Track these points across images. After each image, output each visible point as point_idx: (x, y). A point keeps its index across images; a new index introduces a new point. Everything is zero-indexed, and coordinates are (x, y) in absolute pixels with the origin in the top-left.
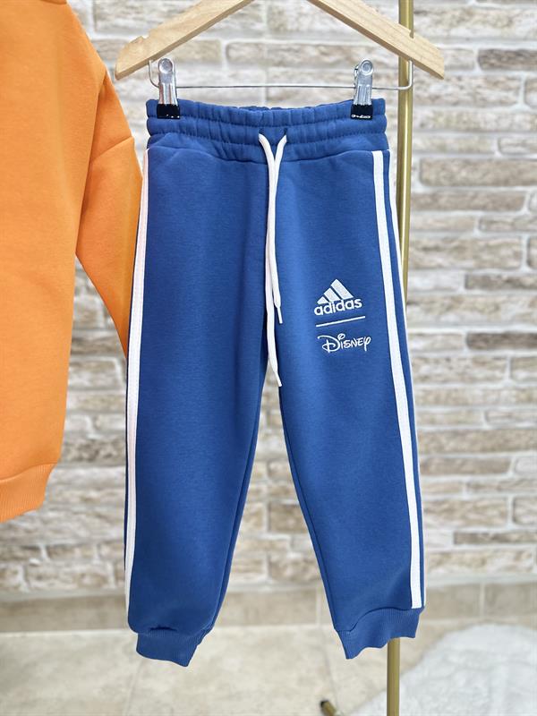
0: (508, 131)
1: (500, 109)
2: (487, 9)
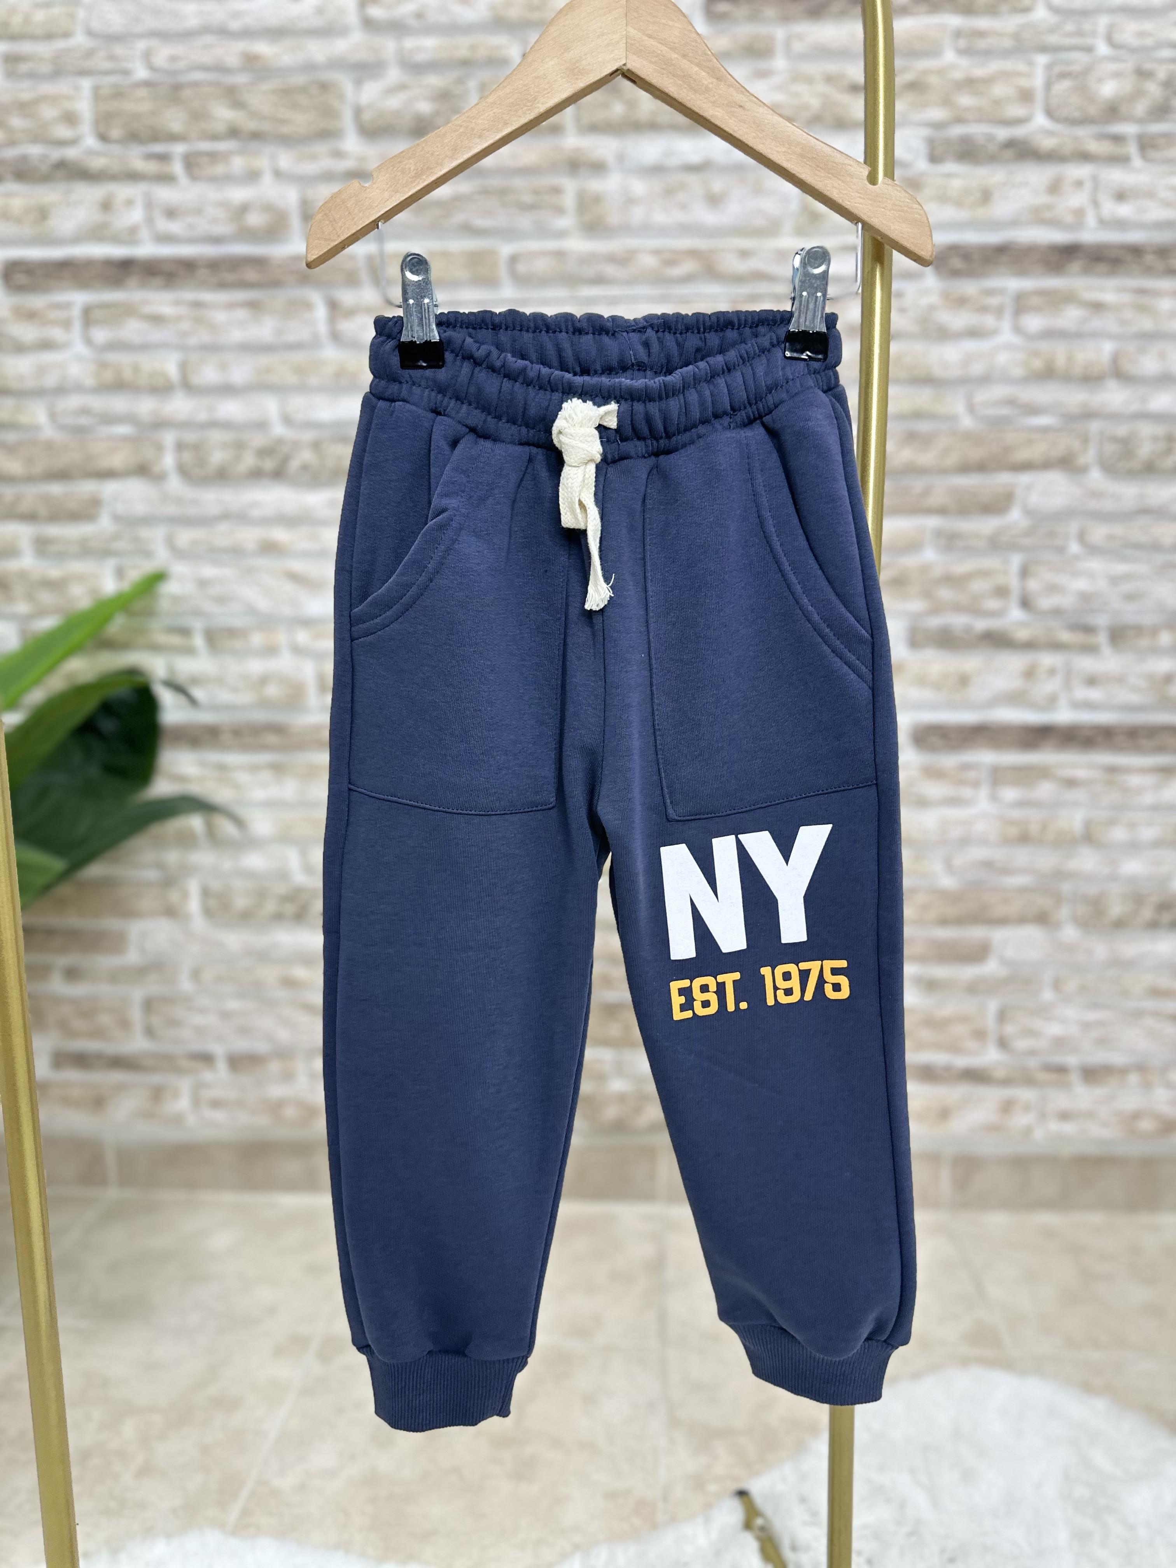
0: (985, 380)
1: (970, 346)
2: (949, 176)
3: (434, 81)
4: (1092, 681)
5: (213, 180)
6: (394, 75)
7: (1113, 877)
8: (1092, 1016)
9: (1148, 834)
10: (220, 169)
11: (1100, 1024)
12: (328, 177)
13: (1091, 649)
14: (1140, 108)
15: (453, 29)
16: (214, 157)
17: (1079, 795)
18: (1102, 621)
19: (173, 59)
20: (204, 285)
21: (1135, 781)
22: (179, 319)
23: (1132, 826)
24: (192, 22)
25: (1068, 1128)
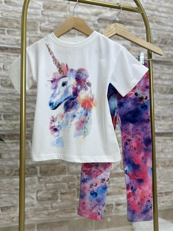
3: (54, 24)
4: (160, 125)
5: (12, 35)
6: (47, 23)
7: (166, 158)
8: (165, 183)
9: (171, 150)
10: (14, 33)
11: (167, 184)
12: (34, 37)
13: (160, 120)
14: (159, 42)
15: (58, 17)
16: (13, 31)
17: (160, 144)
18: (161, 116)
19: (7, 15)
20: (9, 52)
21: (168, 141)
22: (4, 57)
23: (168, 149)
24: (11, 9)
25: (164, 204)
